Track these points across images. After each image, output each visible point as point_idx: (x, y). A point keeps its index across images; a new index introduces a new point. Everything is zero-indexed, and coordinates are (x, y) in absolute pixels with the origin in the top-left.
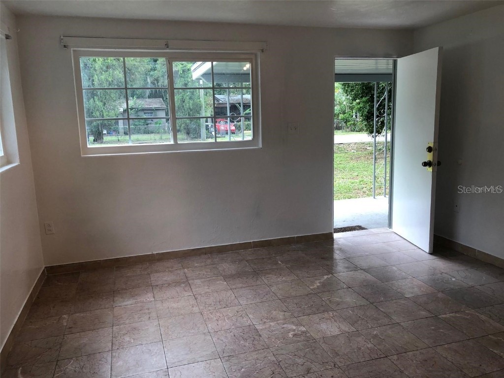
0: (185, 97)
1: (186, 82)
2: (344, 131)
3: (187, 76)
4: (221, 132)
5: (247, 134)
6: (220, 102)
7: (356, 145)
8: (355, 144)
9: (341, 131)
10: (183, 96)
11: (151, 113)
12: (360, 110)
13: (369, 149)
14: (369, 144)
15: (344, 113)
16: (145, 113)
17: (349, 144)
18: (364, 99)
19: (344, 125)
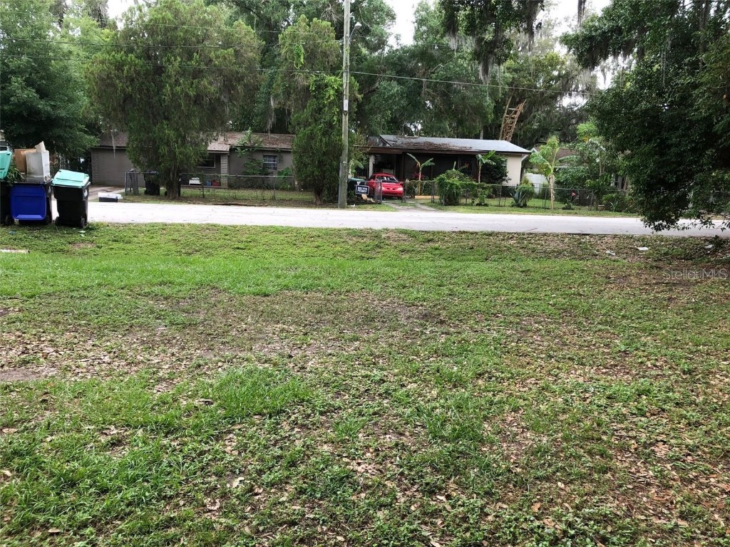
0: (315, 131)
1: (321, 106)
2: (593, 208)
3: (322, 95)
4: (376, 194)
5: (422, 202)
6: (388, 145)
7: (616, 240)
8: (615, 236)
9: (587, 207)
10: (312, 130)
11: (275, 157)
12: (632, 170)
13: (643, 251)
14: (643, 240)
15: (596, 176)
16: (264, 156)
17: (602, 237)
18: (646, 148)
19: (595, 197)
